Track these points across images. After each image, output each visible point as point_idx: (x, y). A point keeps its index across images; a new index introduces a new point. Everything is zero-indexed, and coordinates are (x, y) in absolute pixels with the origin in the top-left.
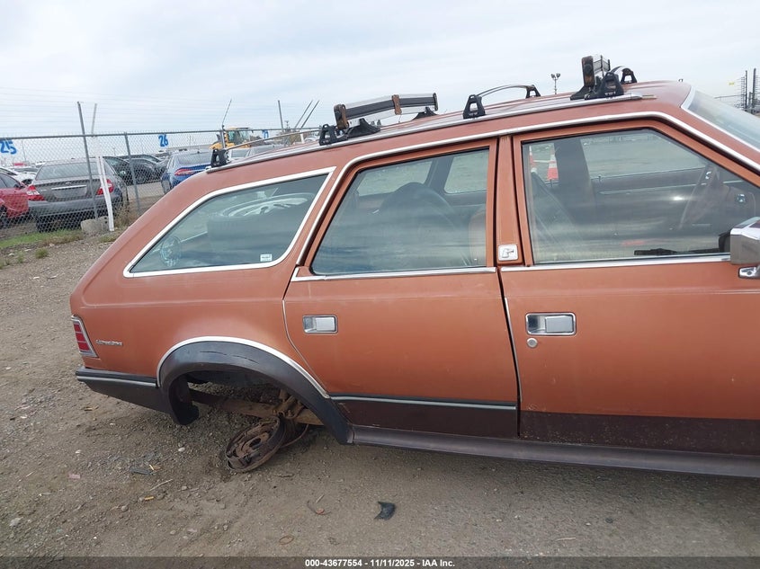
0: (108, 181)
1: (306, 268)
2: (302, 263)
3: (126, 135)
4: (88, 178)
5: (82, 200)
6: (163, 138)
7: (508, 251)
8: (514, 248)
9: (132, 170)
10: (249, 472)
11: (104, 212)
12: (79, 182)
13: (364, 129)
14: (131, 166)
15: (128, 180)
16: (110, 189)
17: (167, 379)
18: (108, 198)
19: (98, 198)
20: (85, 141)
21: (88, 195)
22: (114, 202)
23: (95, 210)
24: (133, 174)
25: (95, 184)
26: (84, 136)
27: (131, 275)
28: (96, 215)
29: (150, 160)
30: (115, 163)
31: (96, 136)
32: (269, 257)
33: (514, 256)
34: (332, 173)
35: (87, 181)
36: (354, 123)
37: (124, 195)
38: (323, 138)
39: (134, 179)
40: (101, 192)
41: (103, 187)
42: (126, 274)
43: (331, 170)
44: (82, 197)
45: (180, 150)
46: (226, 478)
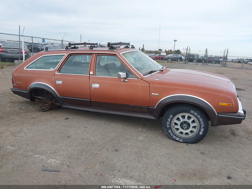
0: (25, 50)
1: (58, 71)
2: (58, 70)
3: (32, 37)
4: (19, 48)
5: (16, 54)
6: (44, 40)
7: (91, 73)
8: (92, 72)
9: (33, 48)
10: (43, 111)
11: (22, 59)
12: (16, 49)
13: (75, 48)
14: (33, 47)
15: (31, 50)
16: (25, 52)
17: (30, 90)
18: (24, 55)
19: (21, 55)
20: (20, 37)
21: (18, 53)
22: (26, 57)
23: (19, 58)
24: (33, 49)
25: (20, 50)
26: (20, 36)
27: (26, 69)
28: (19, 59)
29: (40, 45)
30: (28, 44)
31: (23, 36)
32: (52, 69)
33: (92, 74)
34: (66, 55)
35: (18, 49)
36: (73, 46)
37: (29, 55)
38: (66, 48)
39: (33, 50)
40: (22, 53)
41: (23, 51)
42: (25, 69)
43: (66, 54)
44: (16, 53)
45: (51, 44)
46: (39, 112)
